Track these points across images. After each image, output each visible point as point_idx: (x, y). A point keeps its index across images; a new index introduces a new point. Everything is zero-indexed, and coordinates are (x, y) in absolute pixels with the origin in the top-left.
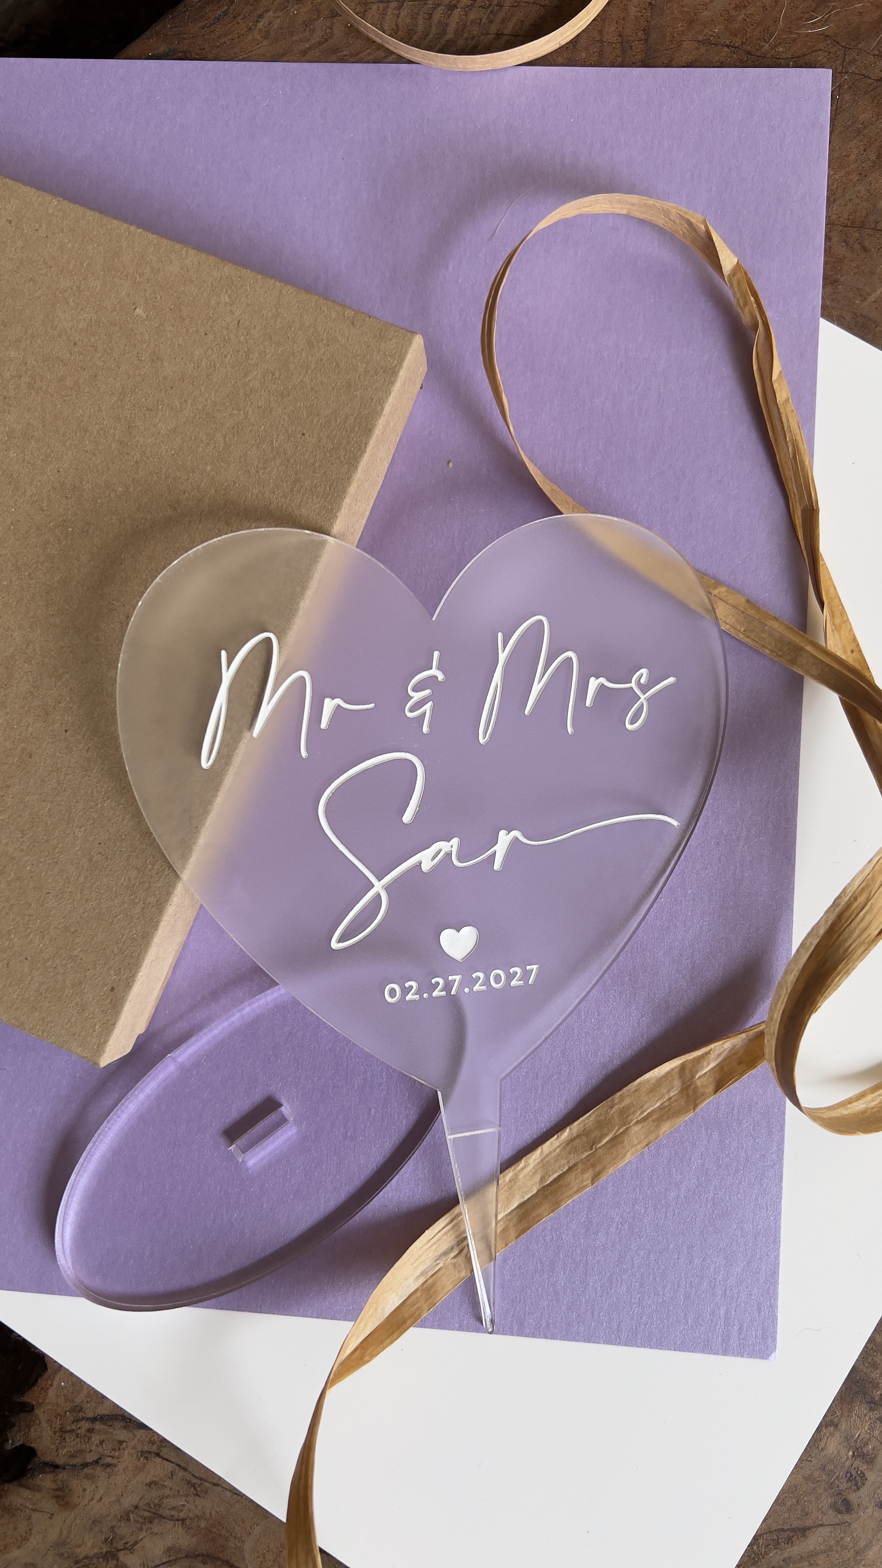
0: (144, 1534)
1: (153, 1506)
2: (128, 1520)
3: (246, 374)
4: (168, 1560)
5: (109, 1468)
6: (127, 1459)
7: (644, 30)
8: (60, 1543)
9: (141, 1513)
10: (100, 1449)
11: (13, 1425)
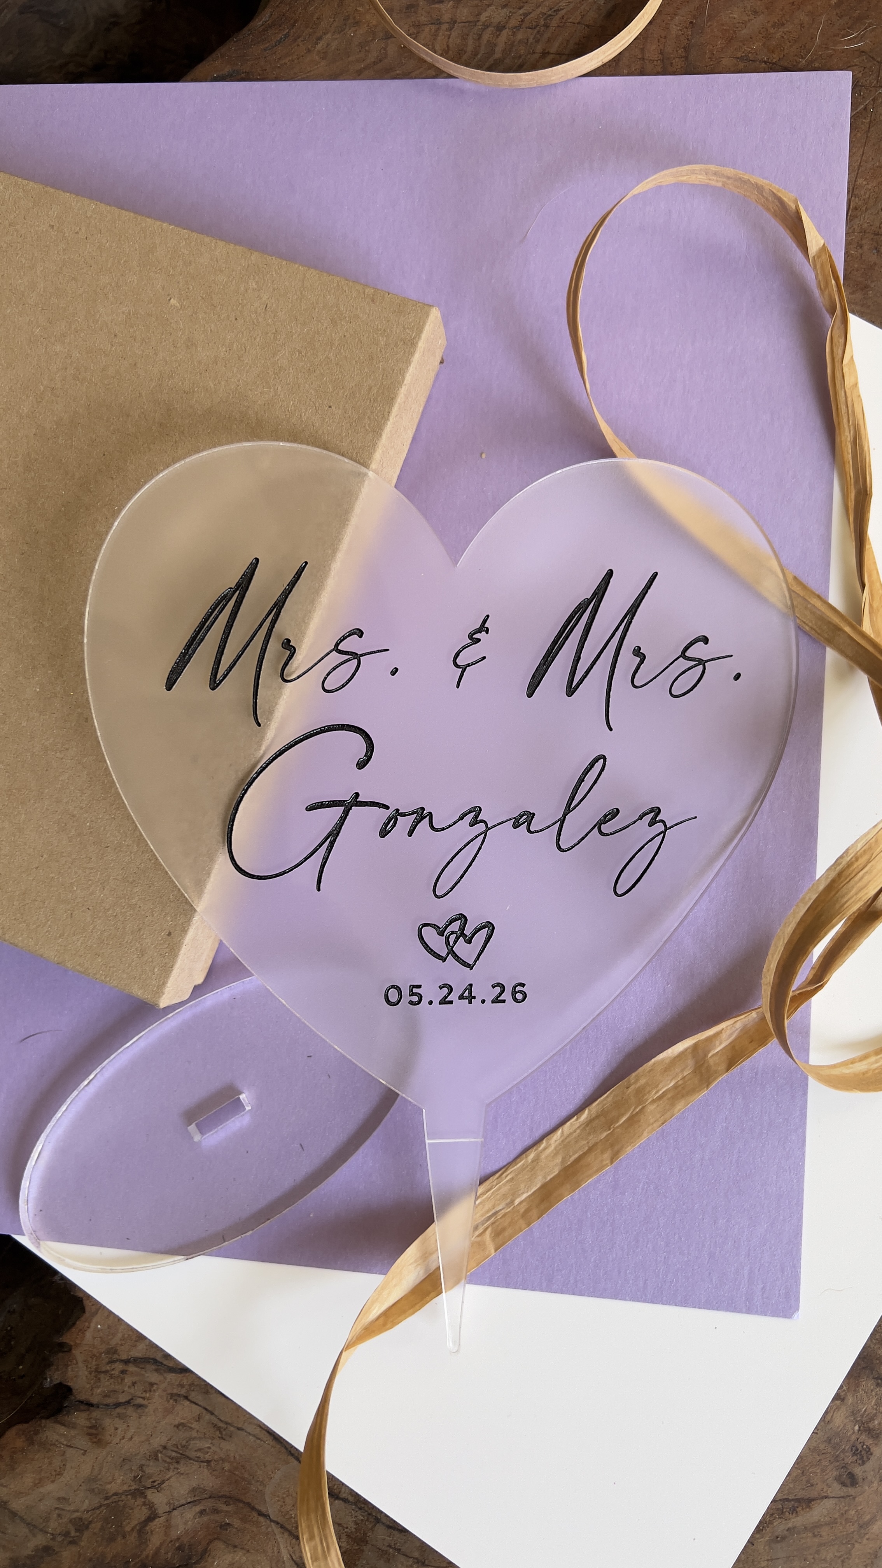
0: (171, 1473)
1: (180, 1447)
2: (157, 1459)
3: (274, 355)
4: (192, 1500)
5: (140, 1409)
6: (157, 1401)
7: (684, 48)
8: (91, 1479)
9: (169, 1453)
10: (132, 1391)
11: (51, 1364)
